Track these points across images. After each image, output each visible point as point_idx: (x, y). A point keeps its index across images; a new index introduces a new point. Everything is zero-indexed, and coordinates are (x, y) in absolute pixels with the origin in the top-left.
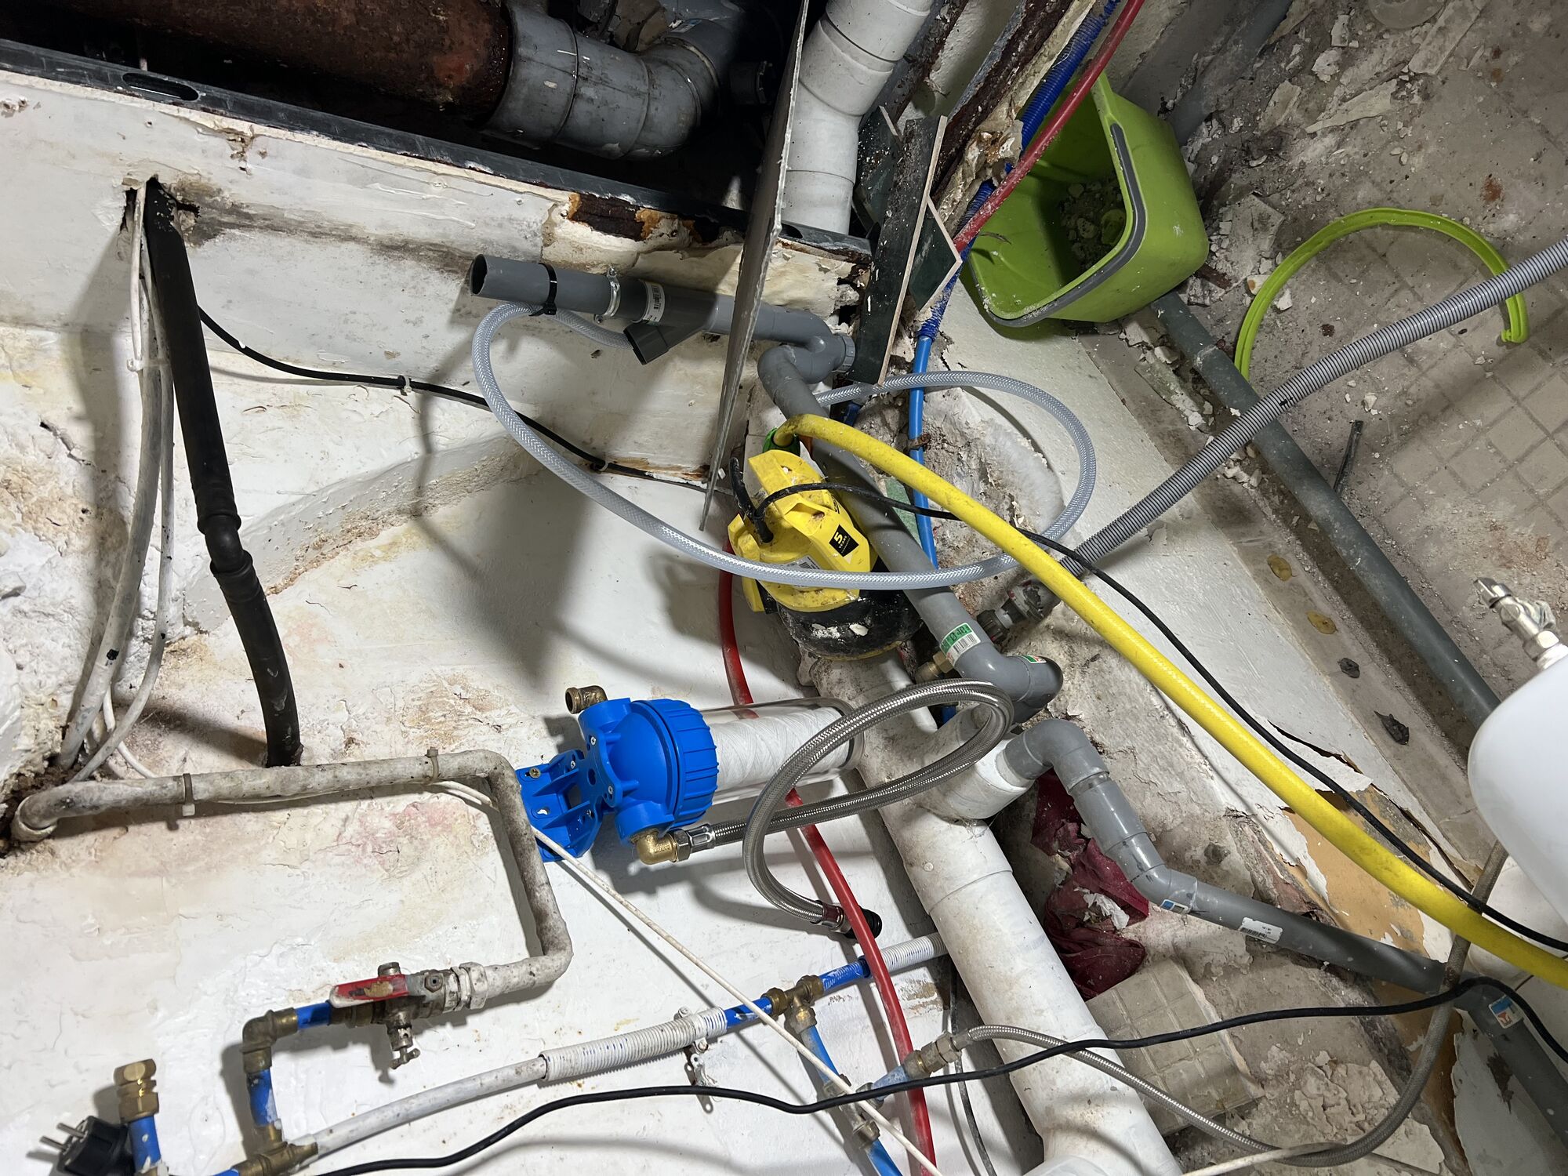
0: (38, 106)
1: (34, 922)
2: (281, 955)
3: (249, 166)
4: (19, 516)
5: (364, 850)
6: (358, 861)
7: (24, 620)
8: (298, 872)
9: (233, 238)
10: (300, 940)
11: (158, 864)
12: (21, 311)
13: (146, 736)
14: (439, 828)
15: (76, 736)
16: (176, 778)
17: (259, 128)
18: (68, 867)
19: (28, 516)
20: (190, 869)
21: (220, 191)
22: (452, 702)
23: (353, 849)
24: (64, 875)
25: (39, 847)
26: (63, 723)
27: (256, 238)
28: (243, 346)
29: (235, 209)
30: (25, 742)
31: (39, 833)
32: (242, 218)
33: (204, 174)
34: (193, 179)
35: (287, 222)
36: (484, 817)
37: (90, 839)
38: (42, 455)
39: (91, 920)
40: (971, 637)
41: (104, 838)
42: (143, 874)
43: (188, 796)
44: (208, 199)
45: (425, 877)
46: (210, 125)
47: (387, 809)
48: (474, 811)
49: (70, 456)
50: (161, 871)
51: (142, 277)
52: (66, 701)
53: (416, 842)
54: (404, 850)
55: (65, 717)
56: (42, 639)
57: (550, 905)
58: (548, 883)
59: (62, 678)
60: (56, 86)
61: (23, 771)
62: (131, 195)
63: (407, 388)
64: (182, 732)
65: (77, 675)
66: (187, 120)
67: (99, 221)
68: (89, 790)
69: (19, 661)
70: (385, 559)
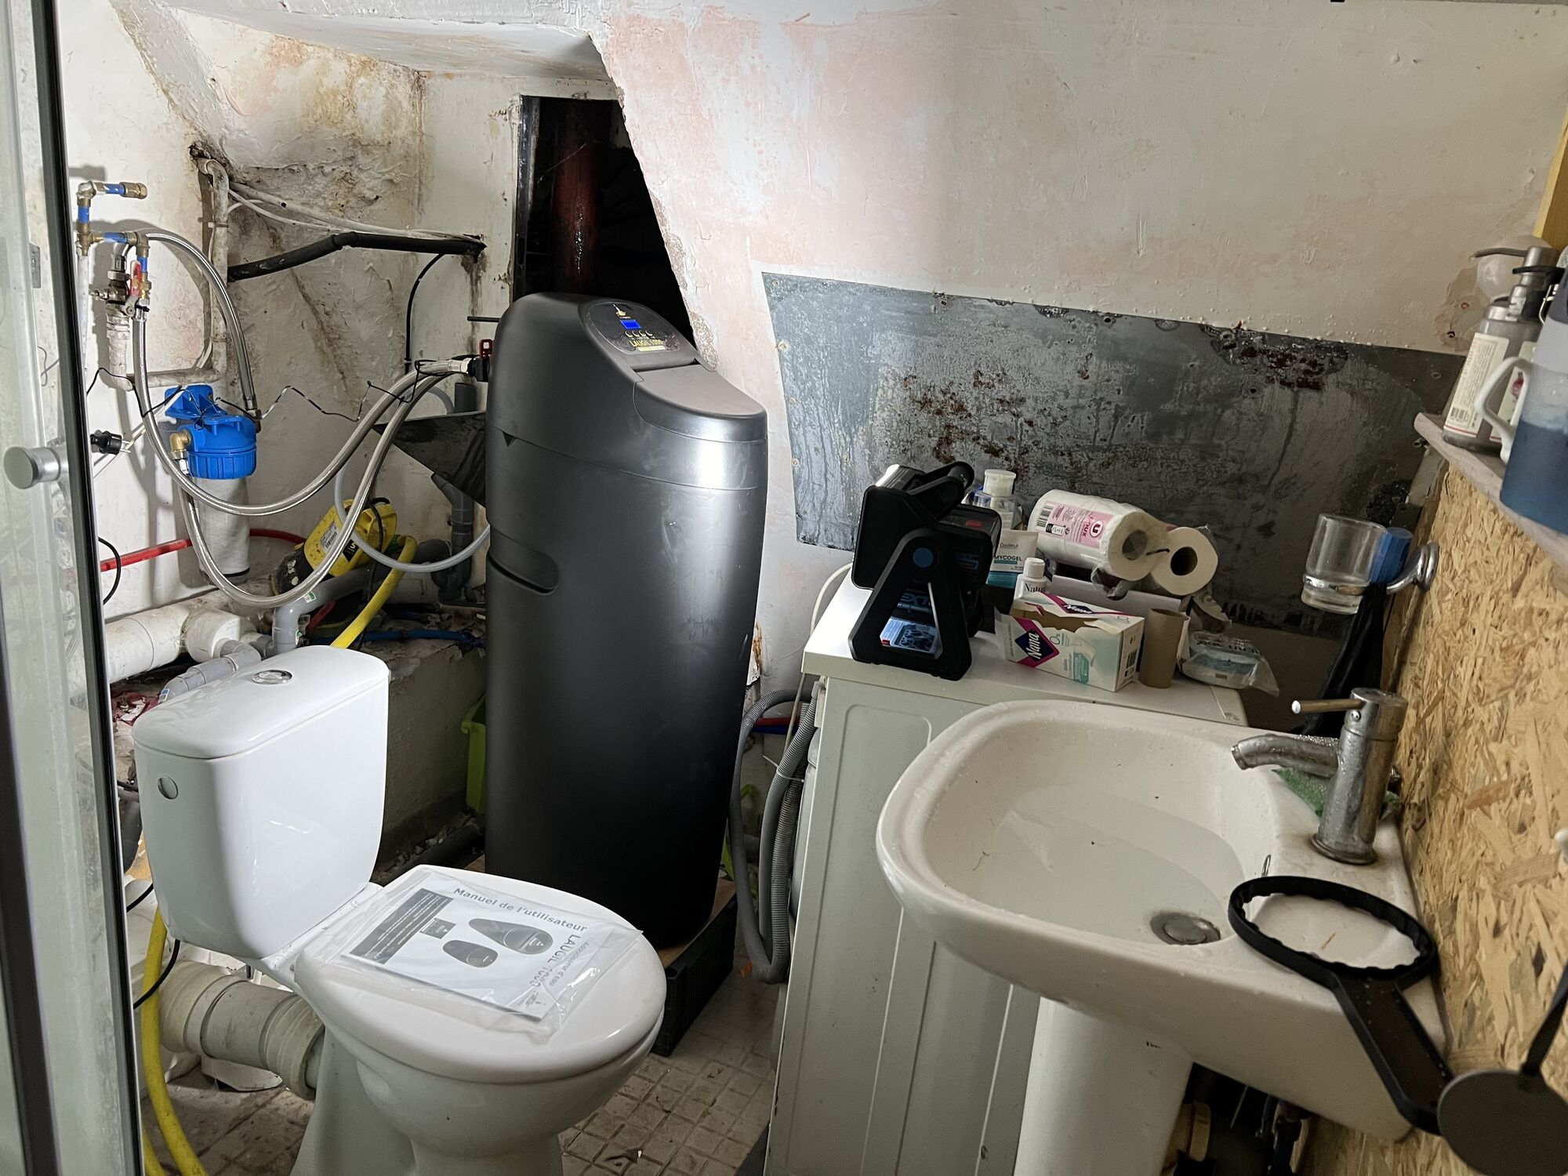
0: (506, 205)
1: (166, 158)
3: (496, 281)
5: (181, 302)
6: (178, 298)
8: (174, 270)
9: (466, 278)
11: (185, 210)
12: (425, 197)
14: (187, 342)
16: (226, 221)
17: (512, 285)
18: (186, 174)
20: (181, 224)
21: (485, 271)
23: (183, 297)
24: (182, 173)
25: (195, 166)
27: (468, 288)
28: (420, 280)
29: (479, 278)
31: (205, 166)
32: (475, 281)
33: (490, 265)
34: (488, 261)
35: (476, 300)
36: (190, 367)
37: (198, 186)
41: (197, 193)
42: (182, 204)
44: (481, 266)
47: (199, 318)
48: (194, 362)
50: (181, 211)
53: (182, 328)
54: (179, 322)
62: (478, 237)
63: (405, 361)
68: (225, 186)
70: (316, 347)
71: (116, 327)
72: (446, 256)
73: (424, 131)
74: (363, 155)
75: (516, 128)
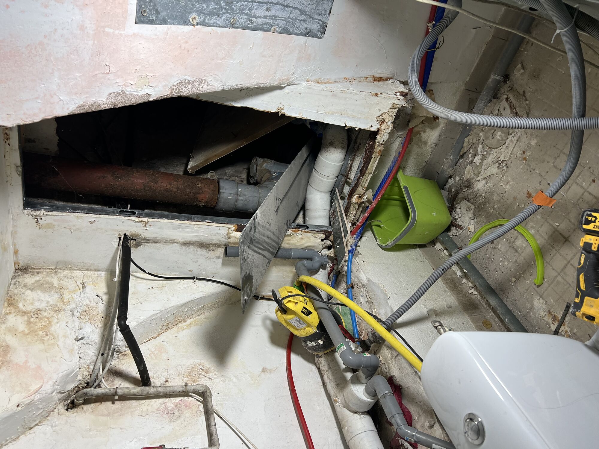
0: (98, 221)
1: (74, 426)
2: (136, 442)
3: (147, 228)
4: (87, 319)
5: (164, 413)
6: (162, 416)
7: (84, 346)
8: (145, 418)
9: (145, 245)
10: (141, 438)
11: (107, 413)
12: (96, 268)
13: (111, 378)
14: (188, 408)
15: (93, 377)
16: (114, 389)
17: (149, 220)
18: (85, 412)
19: (89, 319)
20: (116, 415)
21: (141, 235)
22: (198, 370)
23: (161, 412)
24: (84, 414)
25: (79, 407)
26: (91, 373)
27: (151, 245)
28: (147, 272)
29: (145, 239)
30: (80, 377)
31: (79, 402)
32: (147, 241)
33: (137, 231)
34: (134, 233)
35: (158, 240)
36: (202, 405)
37: (92, 405)
38: (95, 303)
39: (88, 427)
40: (343, 347)
41: (96, 405)
42: (103, 415)
43: (116, 394)
44: (138, 237)
45: (181, 422)
46: (137, 220)
47: (173, 401)
48: (199, 403)
49: (102, 303)
50: (108, 415)
51: (120, 258)
52: (92, 367)
53: (180, 411)
54: (176, 414)
55: (91, 372)
56: (88, 351)
57: (214, 432)
58: (215, 425)
59: (91, 361)
60: (102, 216)
61: (79, 386)
62: (120, 238)
63: (195, 280)
64: (121, 377)
65: (95, 361)
66: (131, 220)
67: (113, 245)
68: (91, 390)
69: (81, 356)
72: (132, 257)
73: (54, 267)
74: (70, 305)
75: (46, 213)
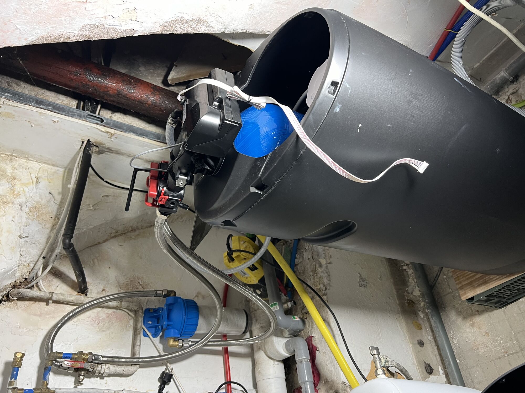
0: (62, 122)
1: (5, 321)
2: (63, 346)
3: (113, 140)
4: (36, 216)
5: (95, 322)
6: (92, 325)
7: (28, 243)
8: (75, 324)
9: (107, 154)
10: (69, 343)
11: (40, 313)
12: (54, 163)
13: (51, 277)
15: (32, 275)
16: (50, 293)
17: (116, 132)
18: (18, 309)
19: (38, 216)
20: (48, 316)
21: (105, 144)
22: (137, 284)
23: (92, 321)
24: (16, 310)
25: (14, 302)
26: (30, 271)
27: (114, 155)
28: (105, 180)
29: (108, 148)
30: (18, 274)
31: (13, 299)
32: (110, 150)
33: (101, 140)
34: (98, 141)
35: (121, 152)
38: (46, 201)
39: (19, 324)
41: (30, 303)
42: (35, 315)
43: (51, 299)
44: (102, 146)
45: (109, 333)
46: (103, 130)
47: (106, 312)
48: (130, 317)
49: (54, 202)
50: (40, 316)
51: (79, 163)
52: (32, 265)
53: (110, 323)
54: (106, 325)
55: (31, 269)
56: (30, 249)
57: (138, 352)
58: (140, 346)
59: (32, 260)
60: (67, 118)
61: (17, 281)
62: (83, 142)
64: (60, 278)
65: (36, 260)
66: (97, 129)
67: (75, 147)
68: (26, 291)
69: (22, 254)
70: (134, 239)
71: (102, 372)
72: (92, 163)
73: (10, 154)
74: (20, 198)
75: (7, 102)
